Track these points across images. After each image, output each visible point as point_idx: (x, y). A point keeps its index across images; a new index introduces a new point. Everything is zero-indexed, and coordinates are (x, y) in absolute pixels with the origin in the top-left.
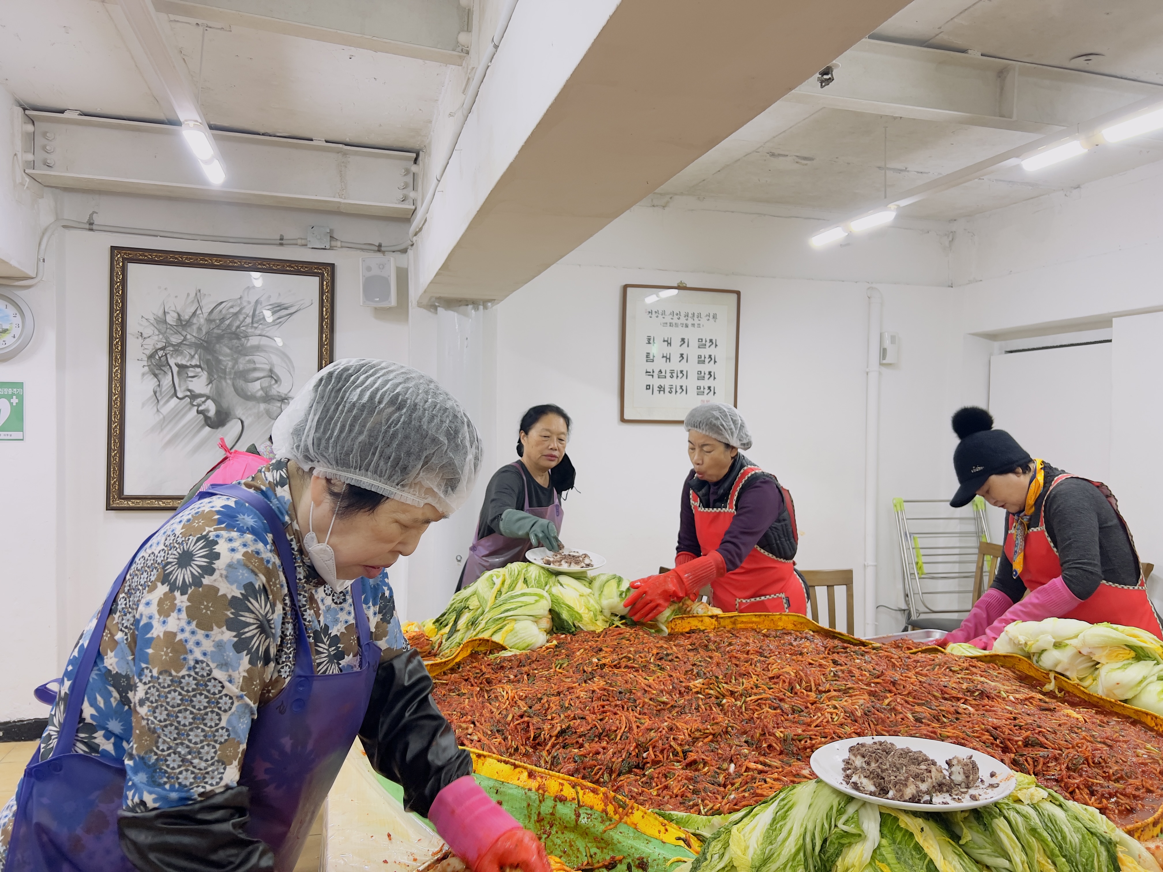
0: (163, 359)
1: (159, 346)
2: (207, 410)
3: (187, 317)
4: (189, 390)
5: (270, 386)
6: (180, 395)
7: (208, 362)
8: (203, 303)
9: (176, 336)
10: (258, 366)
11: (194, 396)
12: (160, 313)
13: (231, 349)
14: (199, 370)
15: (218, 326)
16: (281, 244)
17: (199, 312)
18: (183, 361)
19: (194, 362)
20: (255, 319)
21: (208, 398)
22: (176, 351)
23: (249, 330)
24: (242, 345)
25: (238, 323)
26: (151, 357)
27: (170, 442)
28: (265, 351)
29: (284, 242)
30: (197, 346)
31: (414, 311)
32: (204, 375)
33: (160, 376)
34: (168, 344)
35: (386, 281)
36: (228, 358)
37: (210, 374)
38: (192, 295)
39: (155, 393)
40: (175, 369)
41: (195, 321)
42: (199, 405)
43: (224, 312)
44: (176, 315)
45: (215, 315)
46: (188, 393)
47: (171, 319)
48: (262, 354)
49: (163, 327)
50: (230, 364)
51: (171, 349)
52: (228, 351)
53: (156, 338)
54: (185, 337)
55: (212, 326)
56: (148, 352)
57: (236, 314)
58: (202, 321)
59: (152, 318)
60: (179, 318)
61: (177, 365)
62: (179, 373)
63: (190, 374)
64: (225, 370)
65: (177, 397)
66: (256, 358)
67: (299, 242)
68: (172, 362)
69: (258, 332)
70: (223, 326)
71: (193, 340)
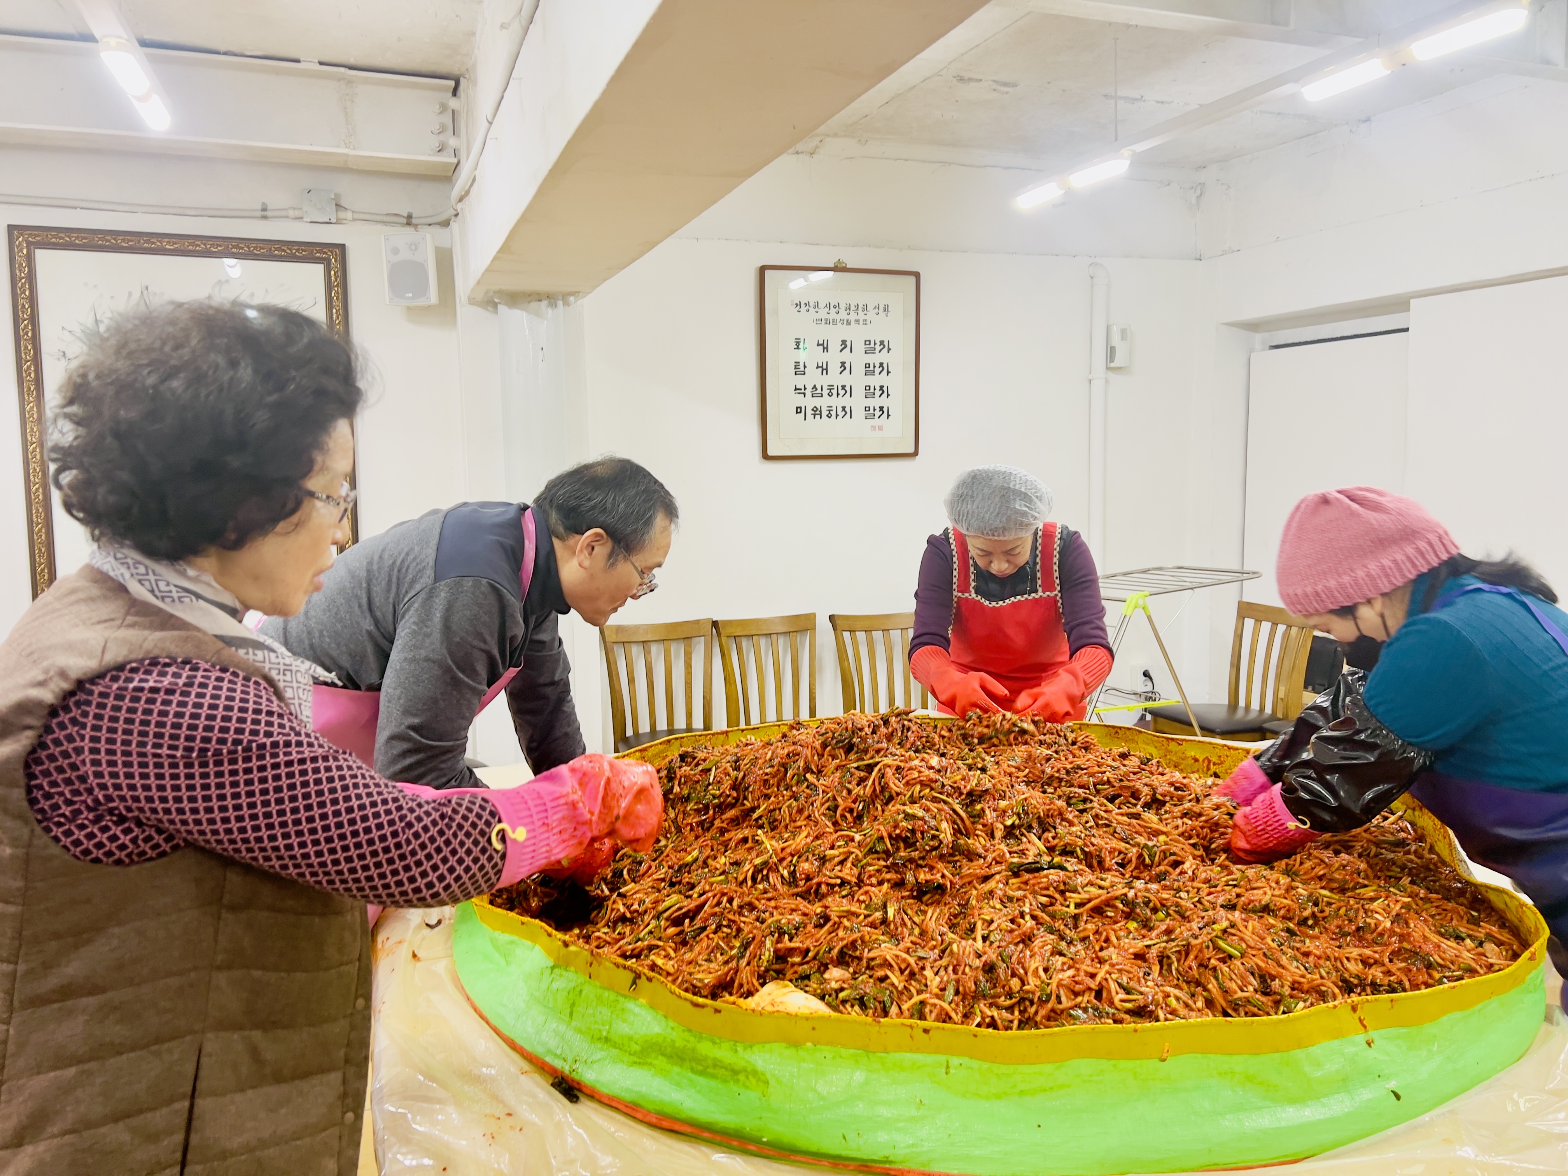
8: (153, 306)
12: (90, 322)
16: (265, 217)
29: (268, 213)
31: (464, 311)
35: (421, 268)
38: (137, 294)
67: (291, 213)
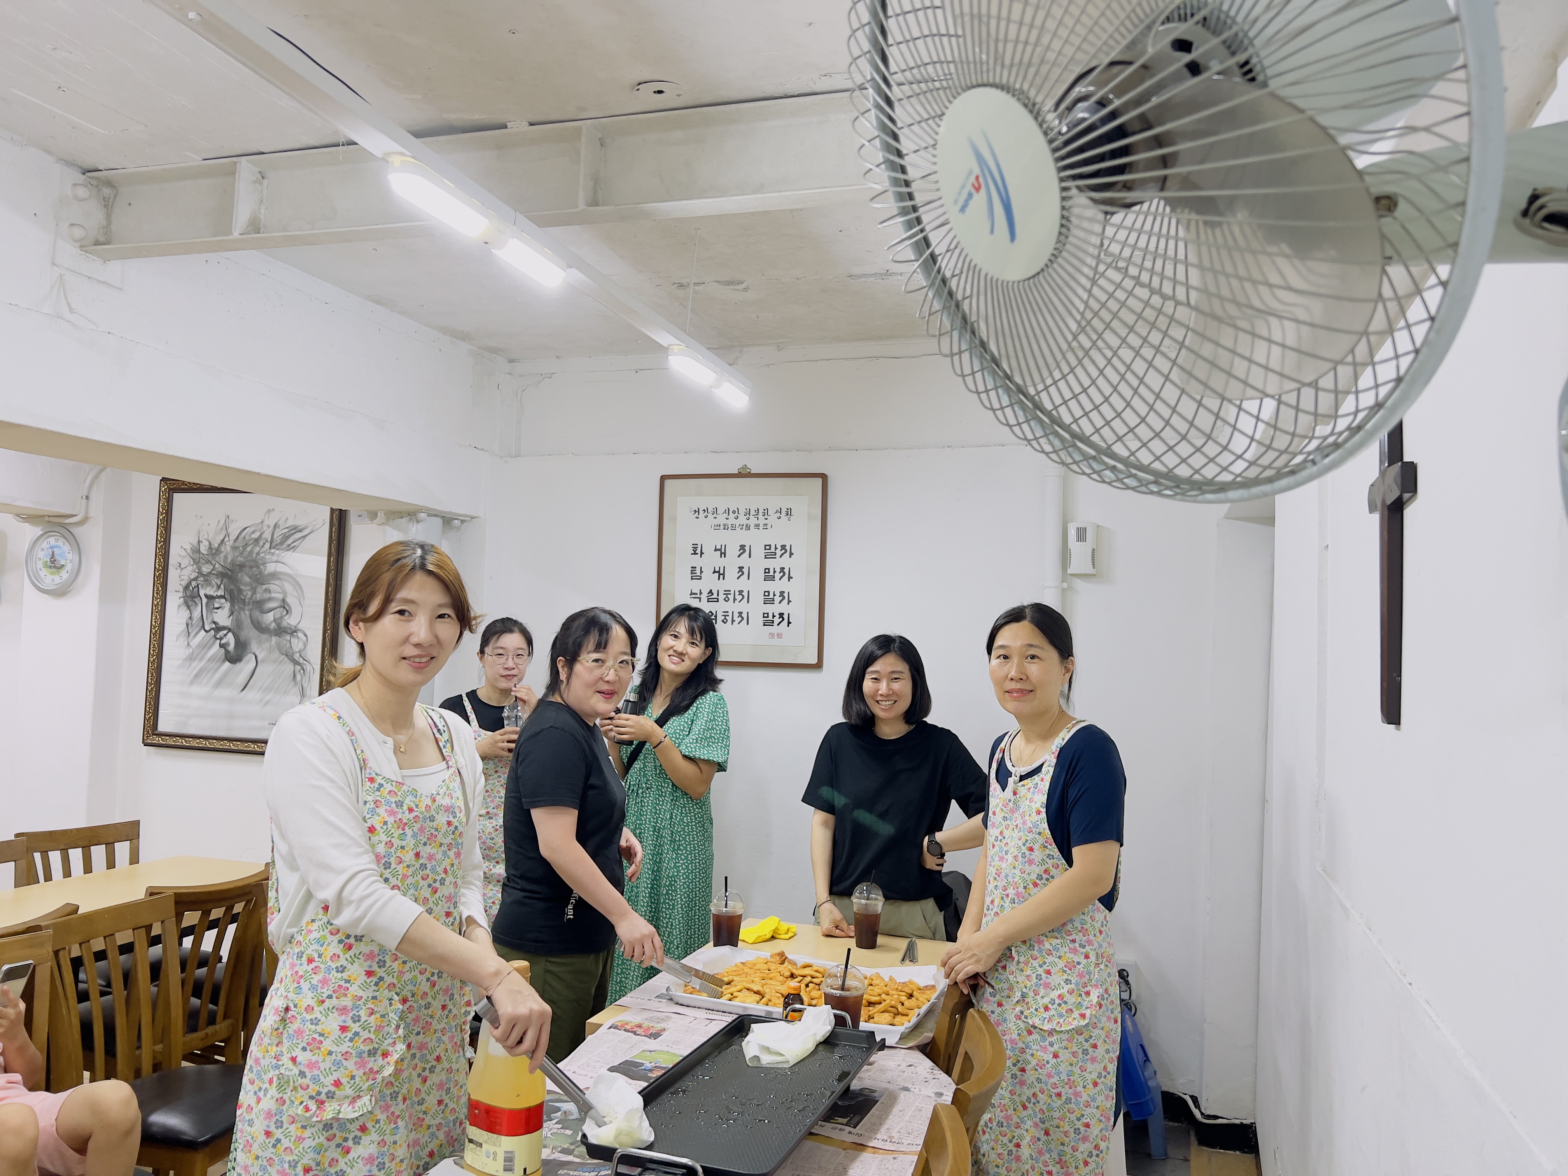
0: (196, 589)
1: (192, 577)
2: (227, 644)
3: (216, 545)
4: (214, 623)
5: (282, 617)
6: (207, 628)
7: (231, 593)
8: (230, 531)
9: (206, 566)
10: (273, 595)
11: (218, 629)
12: (195, 543)
13: (250, 578)
14: (223, 601)
15: (241, 554)
17: (226, 539)
18: (211, 592)
19: (220, 593)
20: (273, 544)
21: (230, 630)
22: (206, 580)
23: (267, 557)
24: (261, 573)
25: (258, 549)
26: (186, 588)
27: (197, 676)
28: (280, 579)
30: (222, 575)
32: (227, 605)
33: (192, 608)
34: (200, 573)
36: (248, 588)
37: (232, 605)
38: (222, 522)
39: (187, 625)
40: (205, 600)
41: (223, 549)
42: (221, 639)
43: (247, 538)
44: (207, 543)
45: (240, 543)
46: (214, 626)
47: (204, 549)
48: (277, 582)
49: (196, 556)
50: (250, 593)
51: (202, 579)
52: (248, 579)
53: (190, 568)
54: (214, 566)
55: (237, 554)
56: (184, 583)
57: (257, 540)
58: (228, 548)
59: (188, 547)
60: (210, 548)
61: (206, 596)
62: (207, 604)
63: (216, 605)
64: (244, 600)
65: (205, 630)
66: (272, 587)
68: (202, 593)
69: (274, 558)
70: (246, 553)
71: (220, 569)
